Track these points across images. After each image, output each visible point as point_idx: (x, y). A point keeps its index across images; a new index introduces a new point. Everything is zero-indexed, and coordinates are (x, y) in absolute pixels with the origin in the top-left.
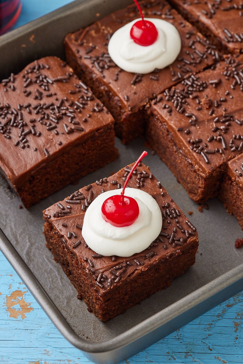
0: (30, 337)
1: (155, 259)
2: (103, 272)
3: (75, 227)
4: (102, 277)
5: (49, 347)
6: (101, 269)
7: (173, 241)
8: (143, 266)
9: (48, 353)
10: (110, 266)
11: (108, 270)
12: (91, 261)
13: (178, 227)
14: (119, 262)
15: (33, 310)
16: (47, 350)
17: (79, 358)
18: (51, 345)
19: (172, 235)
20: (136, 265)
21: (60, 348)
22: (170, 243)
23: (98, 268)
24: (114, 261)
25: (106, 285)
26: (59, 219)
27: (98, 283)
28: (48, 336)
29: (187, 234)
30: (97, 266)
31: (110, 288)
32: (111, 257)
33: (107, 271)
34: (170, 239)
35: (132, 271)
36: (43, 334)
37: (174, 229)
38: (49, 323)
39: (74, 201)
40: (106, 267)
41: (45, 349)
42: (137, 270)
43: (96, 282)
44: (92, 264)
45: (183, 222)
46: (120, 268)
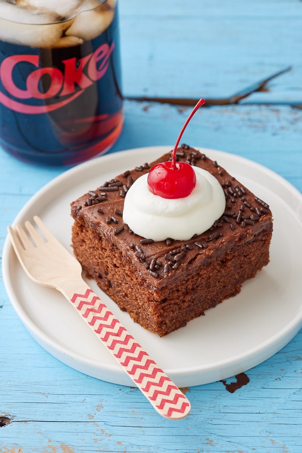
0: (187, 424)
1: (222, 241)
2: (156, 259)
3: (115, 213)
4: (155, 263)
5: (212, 435)
6: (154, 255)
7: (242, 220)
8: (207, 249)
9: (212, 442)
10: (165, 252)
11: (163, 256)
12: (140, 247)
13: (245, 205)
14: (176, 246)
15: (190, 392)
16: (210, 439)
17: (254, 449)
18: (215, 433)
19: (239, 213)
20: (198, 249)
21: (228, 437)
22: (237, 223)
23: (149, 254)
24: (169, 245)
25: (161, 273)
26: (93, 207)
27: (151, 272)
28: (211, 422)
29: (258, 211)
30: (148, 252)
31: (168, 275)
32: (165, 241)
33: (161, 257)
34: (238, 218)
35: (193, 256)
36: (205, 420)
37: (240, 207)
38: (212, 407)
39: (110, 188)
40: (160, 252)
41: (207, 438)
42: (199, 254)
43: (148, 270)
44: (141, 250)
45: (251, 200)
46: (177, 252)
